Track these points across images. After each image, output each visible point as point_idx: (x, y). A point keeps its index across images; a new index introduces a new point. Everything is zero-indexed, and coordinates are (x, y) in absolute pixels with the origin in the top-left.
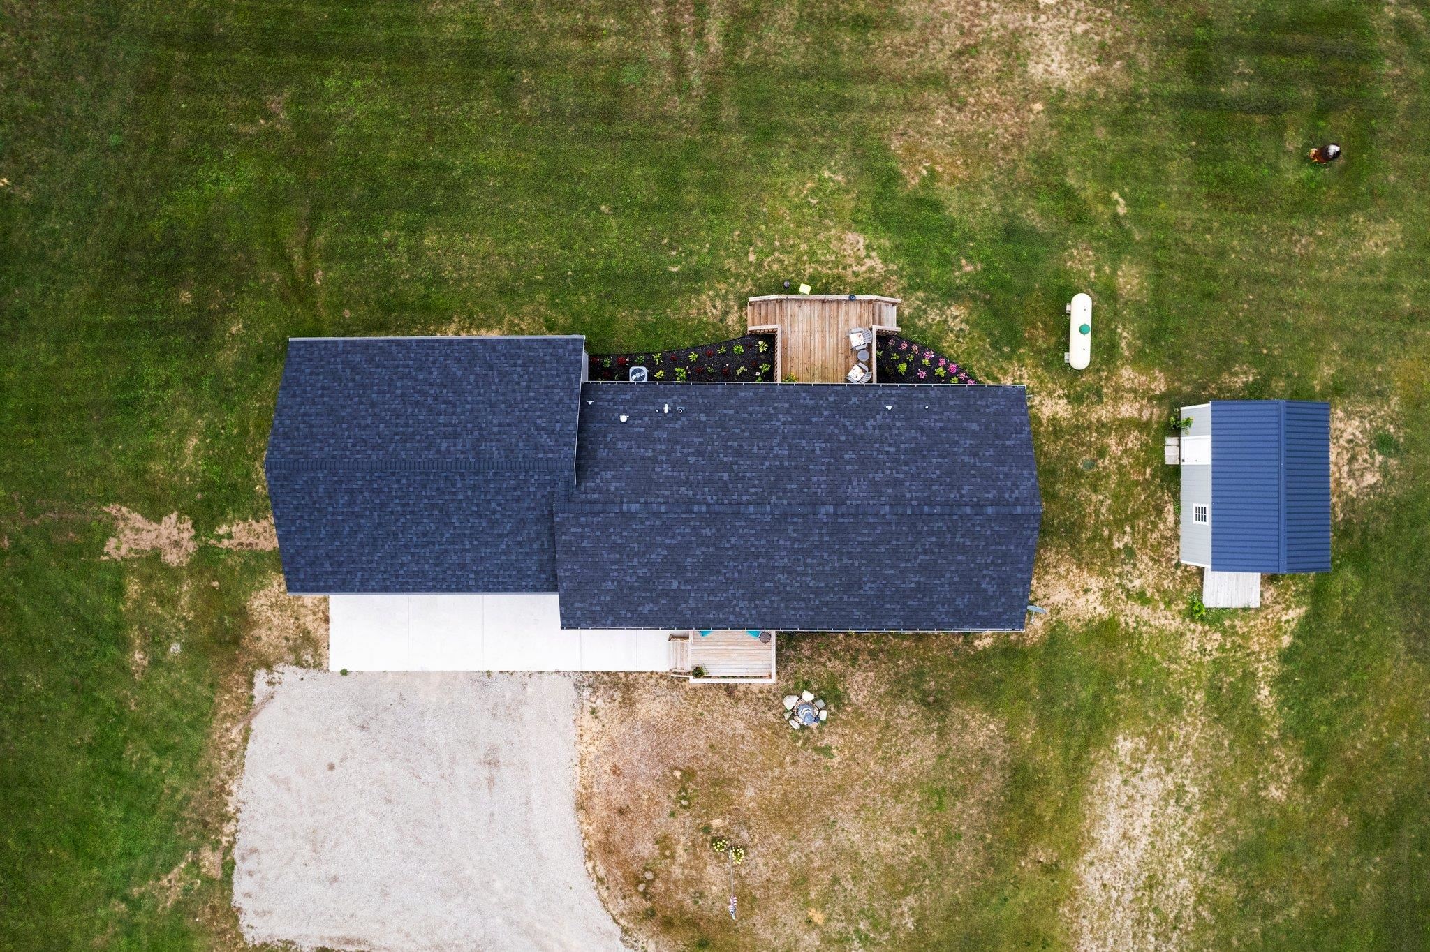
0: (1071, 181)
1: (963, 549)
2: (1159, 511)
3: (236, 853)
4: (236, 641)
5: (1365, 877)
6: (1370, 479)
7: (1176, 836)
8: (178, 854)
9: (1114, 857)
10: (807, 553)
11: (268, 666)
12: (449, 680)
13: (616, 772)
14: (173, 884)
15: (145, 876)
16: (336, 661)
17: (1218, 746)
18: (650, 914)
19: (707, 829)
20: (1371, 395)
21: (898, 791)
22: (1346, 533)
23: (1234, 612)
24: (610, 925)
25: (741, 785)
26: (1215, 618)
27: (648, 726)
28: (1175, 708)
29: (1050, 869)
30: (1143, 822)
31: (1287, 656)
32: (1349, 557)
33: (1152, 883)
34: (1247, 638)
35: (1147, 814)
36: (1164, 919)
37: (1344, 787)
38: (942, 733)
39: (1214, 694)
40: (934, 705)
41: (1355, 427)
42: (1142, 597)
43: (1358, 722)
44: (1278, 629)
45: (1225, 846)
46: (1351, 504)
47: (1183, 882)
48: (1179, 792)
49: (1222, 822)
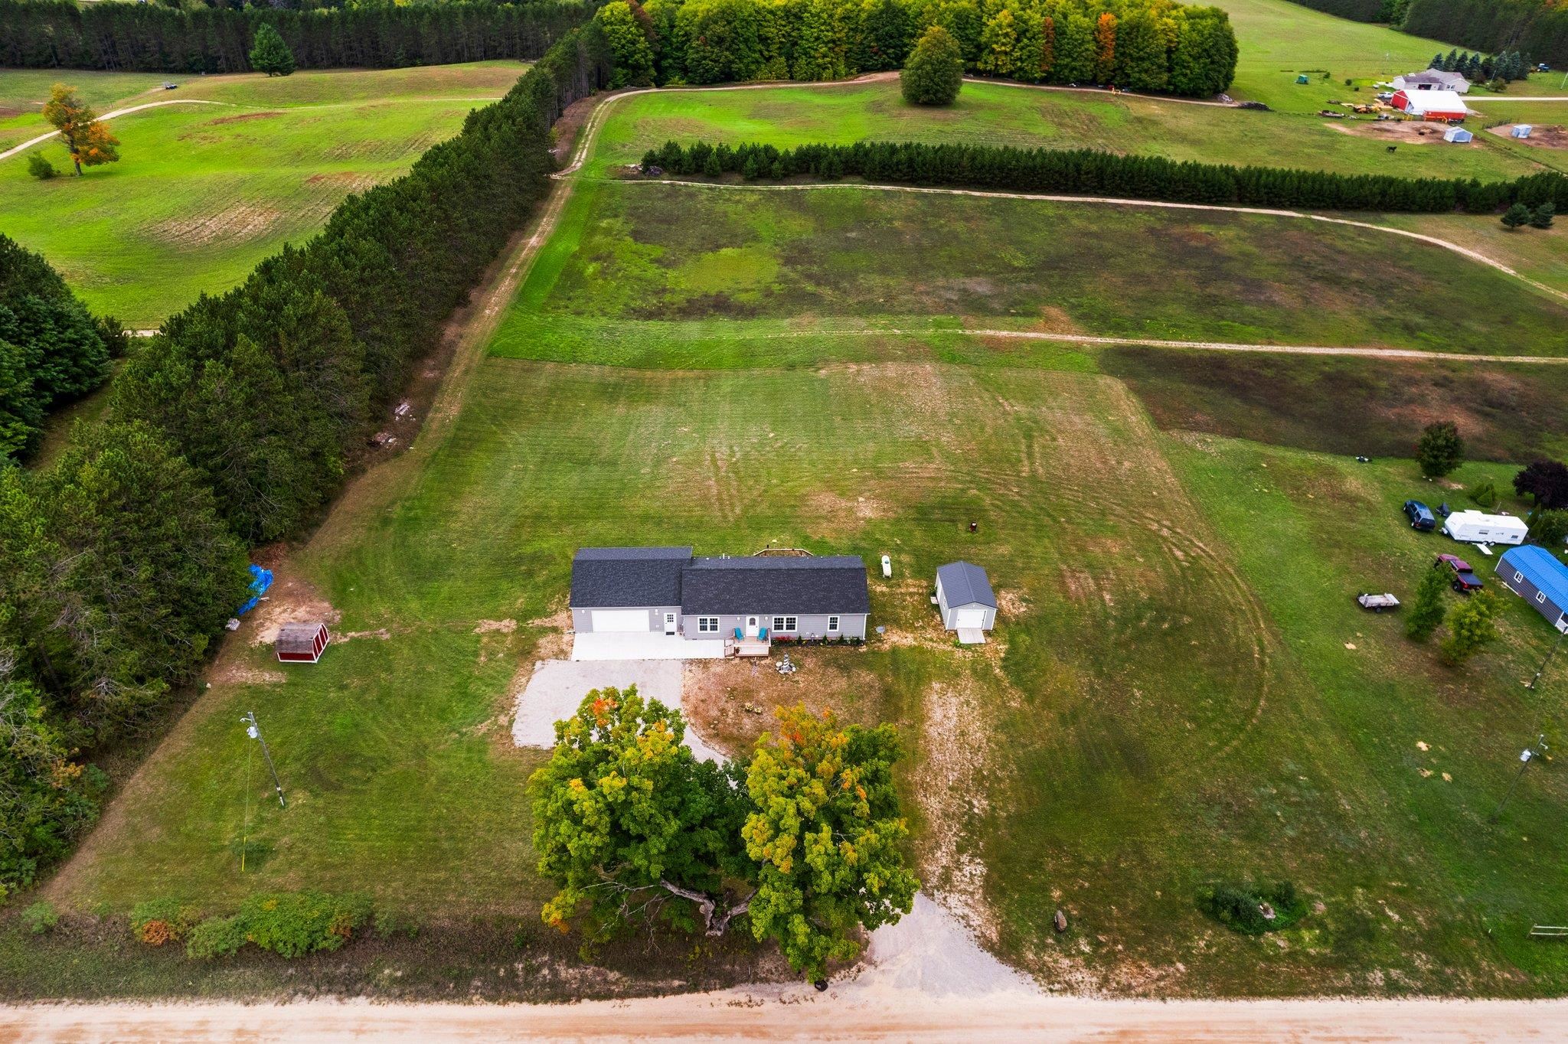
0: (877, 536)
1: (838, 582)
2: (933, 616)
3: (516, 716)
4: (529, 653)
5: (1068, 735)
6: (1022, 610)
7: (970, 718)
8: (487, 717)
9: (941, 724)
10: (779, 584)
11: (543, 660)
12: (625, 663)
13: (700, 688)
14: (483, 728)
15: (470, 725)
16: (574, 657)
17: (981, 688)
18: (717, 735)
19: (743, 706)
20: (1015, 588)
21: (832, 695)
22: (1018, 624)
23: (975, 645)
24: (697, 739)
25: (758, 692)
26: (968, 647)
27: (715, 674)
28: (957, 675)
29: (911, 727)
30: (952, 711)
31: (1003, 660)
32: (1022, 631)
33: (963, 734)
34: (983, 653)
35: (954, 709)
36: (972, 747)
37: (1047, 704)
38: (849, 677)
39: (974, 671)
40: (844, 669)
41: (1010, 596)
42: (931, 640)
43: (1046, 682)
44: (997, 651)
45: (995, 722)
46: (1016, 616)
47: (978, 734)
48: (968, 703)
49: (991, 713)
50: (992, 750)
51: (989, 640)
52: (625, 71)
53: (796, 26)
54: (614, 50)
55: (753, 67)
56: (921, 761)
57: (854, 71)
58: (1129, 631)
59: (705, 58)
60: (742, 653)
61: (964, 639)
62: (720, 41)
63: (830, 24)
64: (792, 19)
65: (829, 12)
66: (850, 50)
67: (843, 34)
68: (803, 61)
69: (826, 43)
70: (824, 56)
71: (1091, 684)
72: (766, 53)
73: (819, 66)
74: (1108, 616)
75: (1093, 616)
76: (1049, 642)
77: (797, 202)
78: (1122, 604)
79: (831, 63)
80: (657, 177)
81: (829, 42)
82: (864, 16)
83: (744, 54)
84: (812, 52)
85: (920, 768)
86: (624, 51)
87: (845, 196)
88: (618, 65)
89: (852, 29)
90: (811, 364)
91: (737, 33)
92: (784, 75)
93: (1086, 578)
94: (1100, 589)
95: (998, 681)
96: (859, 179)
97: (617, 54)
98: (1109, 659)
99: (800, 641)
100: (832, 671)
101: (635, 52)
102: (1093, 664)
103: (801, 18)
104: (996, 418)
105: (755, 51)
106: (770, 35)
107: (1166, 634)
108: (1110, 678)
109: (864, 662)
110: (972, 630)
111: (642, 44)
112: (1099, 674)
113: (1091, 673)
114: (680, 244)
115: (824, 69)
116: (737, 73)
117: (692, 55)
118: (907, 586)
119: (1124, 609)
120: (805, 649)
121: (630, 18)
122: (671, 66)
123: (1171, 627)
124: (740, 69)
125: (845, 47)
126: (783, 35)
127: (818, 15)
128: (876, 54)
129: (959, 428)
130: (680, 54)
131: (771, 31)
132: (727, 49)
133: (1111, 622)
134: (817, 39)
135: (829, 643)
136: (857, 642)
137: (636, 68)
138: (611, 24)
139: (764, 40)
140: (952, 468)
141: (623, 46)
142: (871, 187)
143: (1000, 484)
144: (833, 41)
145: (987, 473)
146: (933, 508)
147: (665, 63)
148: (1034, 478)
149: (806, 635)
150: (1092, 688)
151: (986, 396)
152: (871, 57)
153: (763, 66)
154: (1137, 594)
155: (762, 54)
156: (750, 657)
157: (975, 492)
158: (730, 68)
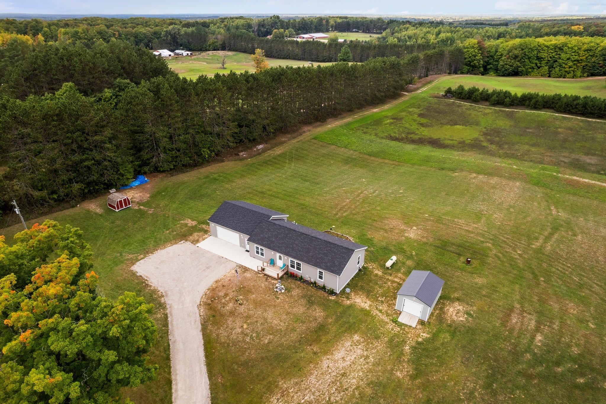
0: (404, 247)
3: (146, 257)
4: (185, 236)
6: (461, 319)
7: (359, 368)
9: (336, 361)
11: (186, 241)
13: (230, 280)
16: (199, 245)
17: (385, 353)
18: (209, 304)
19: (238, 297)
20: (468, 304)
21: (288, 313)
22: (450, 326)
23: (406, 325)
24: (198, 302)
25: (253, 294)
26: (401, 325)
28: (377, 338)
29: (315, 353)
30: (351, 358)
31: (419, 343)
32: (449, 331)
33: (344, 375)
34: (408, 333)
35: (353, 357)
36: (342, 387)
37: (424, 387)
38: (308, 309)
39: (391, 341)
40: (310, 303)
41: (461, 308)
42: (380, 311)
43: (437, 371)
44: (418, 336)
45: (374, 379)
46: (453, 321)
47: (354, 380)
48: (367, 357)
49: (376, 372)
50: (353, 396)
51: (419, 327)
52: (468, 68)
53: (559, 53)
54: (465, 59)
55: (530, 70)
56: (299, 377)
57: (585, 75)
58: (540, 369)
59: (506, 64)
60: (266, 272)
61: (402, 319)
62: (516, 57)
63: (578, 52)
64: (557, 50)
65: (579, 47)
66: (587, 65)
67: (584, 57)
68: (557, 69)
69: (573, 61)
70: (570, 67)
71: (475, 389)
72: (539, 65)
73: (566, 72)
74: (528, 349)
75: (516, 346)
76: (464, 347)
77: (510, 116)
78: (549, 349)
79: (573, 71)
80: (449, 98)
81: (575, 61)
82: (599, 49)
83: (526, 64)
84: (564, 65)
85: (294, 380)
86: (470, 59)
87: (538, 116)
88: (466, 65)
89: (591, 56)
90: (454, 170)
91: (525, 54)
92: (546, 75)
93: (531, 319)
94: (538, 329)
95: (402, 353)
96: (552, 110)
97: (467, 60)
98: (504, 380)
99: (301, 278)
100: (303, 301)
101: (475, 60)
102: (487, 377)
103: (562, 49)
104: (541, 215)
105: (533, 63)
106: (543, 56)
107: (577, 386)
108: (494, 393)
109: (325, 305)
110: (412, 316)
111: (479, 57)
112: (488, 386)
113: (480, 382)
114: (438, 120)
115: (568, 73)
116: (521, 72)
117: (501, 63)
118: (396, 277)
119: (549, 352)
120: (301, 284)
121: (476, 46)
122: (491, 68)
123: (586, 384)
124: (523, 70)
125: (583, 64)
126: (551, 57)
127: (572, 48)
128: (601, 67)
129: (511, 213)
130: (496, 63)
131: (544, 55)
132: (518, 61)
133: (528, 356)
134: (568, 59)
135: (316, 287)
136: (332, 292)
137: (474, 67)
138: (468, 48)
139: (539, 59)
140: (486, 230)
141: (470, 57)
142: (557, 115)
143: (511, 246)
144: (578, 61)
145: (507, 238)
146: (453, 244)
147: (489, 67)
148: (539, 251)
149: (307, 277)
150: (472, 393)
151: (544, 204)
152: (598, 69)
153: (535, 70)
154: (569, 346)
155: (536, 65)
156: (268, 276)
157: (490, 245)
158: (517, 69)
